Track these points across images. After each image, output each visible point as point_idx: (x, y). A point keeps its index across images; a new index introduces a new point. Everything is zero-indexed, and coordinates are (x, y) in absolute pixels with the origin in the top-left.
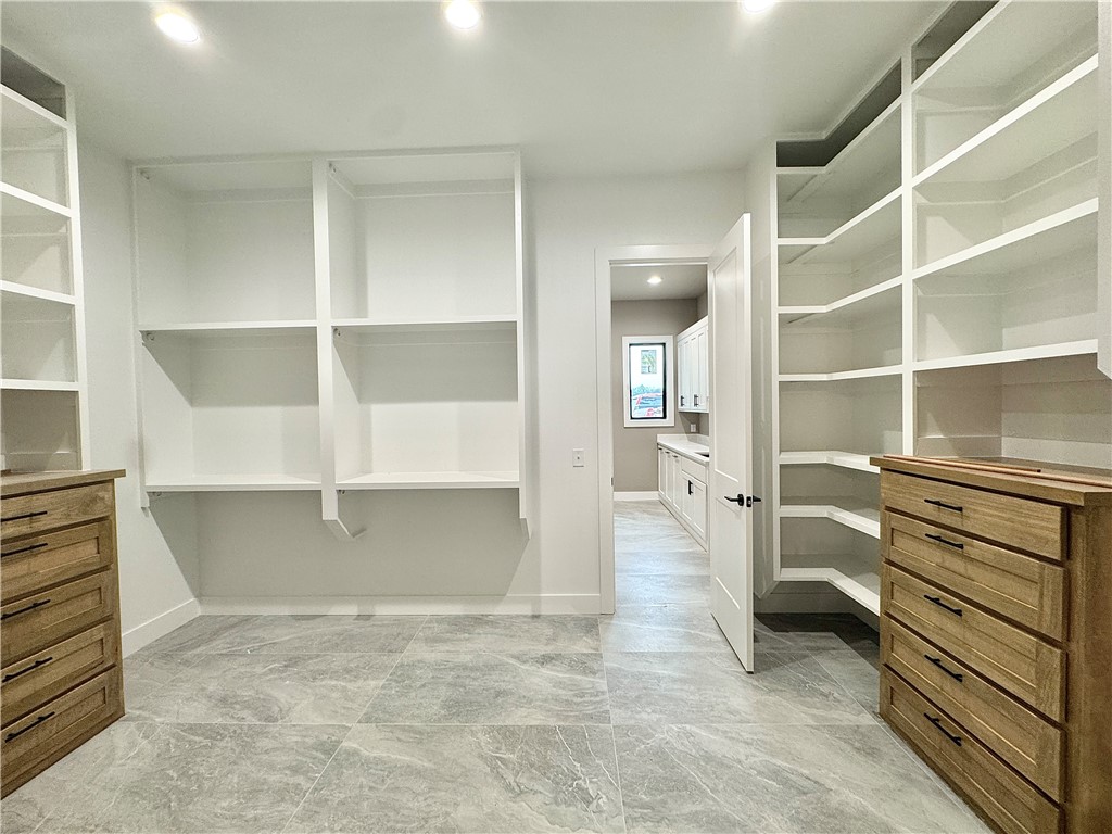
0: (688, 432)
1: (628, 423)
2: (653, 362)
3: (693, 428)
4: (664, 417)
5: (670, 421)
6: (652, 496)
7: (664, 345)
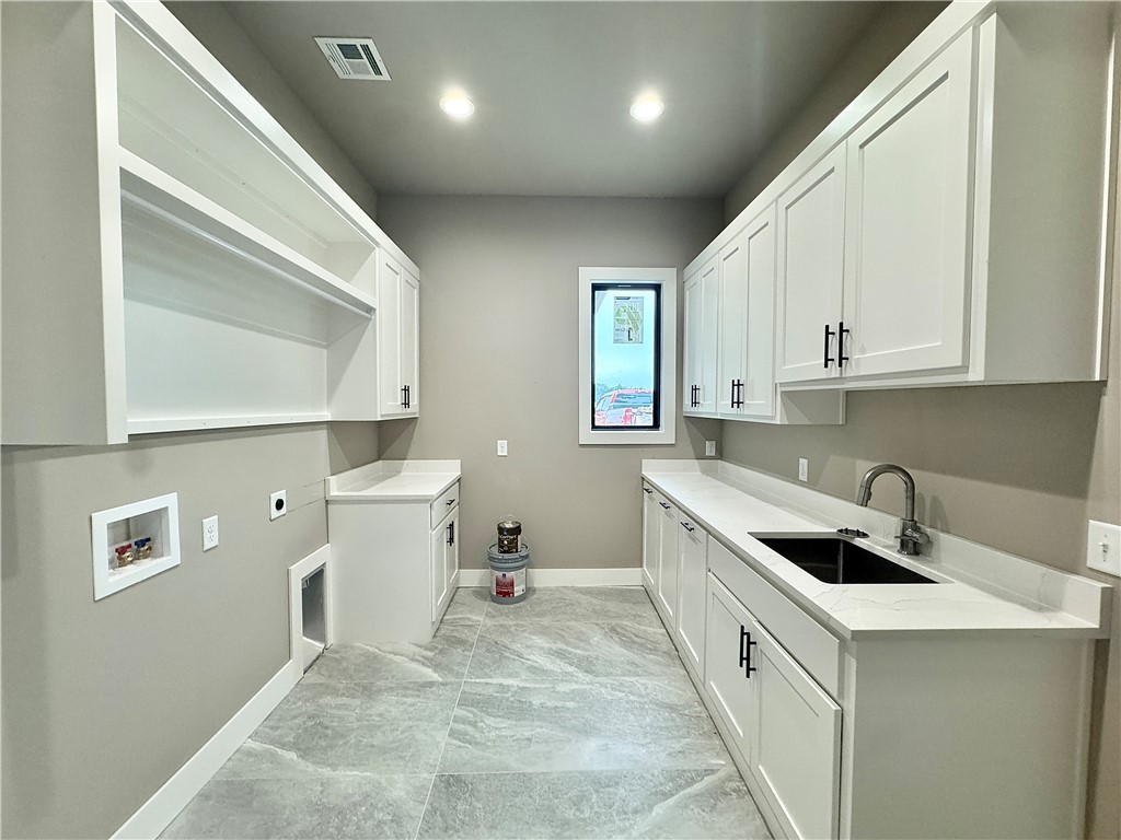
0: (701, 456)
1: (587, 436)
2: (636, 321)
3: (710, 448)
4: (656, 425)
5: (666, 434)
6: (628, 577)
7: (657, 288)
